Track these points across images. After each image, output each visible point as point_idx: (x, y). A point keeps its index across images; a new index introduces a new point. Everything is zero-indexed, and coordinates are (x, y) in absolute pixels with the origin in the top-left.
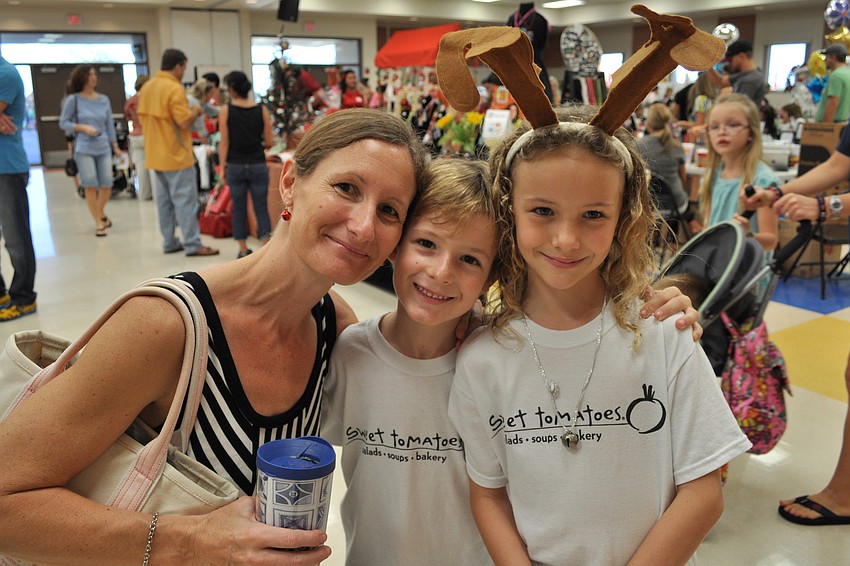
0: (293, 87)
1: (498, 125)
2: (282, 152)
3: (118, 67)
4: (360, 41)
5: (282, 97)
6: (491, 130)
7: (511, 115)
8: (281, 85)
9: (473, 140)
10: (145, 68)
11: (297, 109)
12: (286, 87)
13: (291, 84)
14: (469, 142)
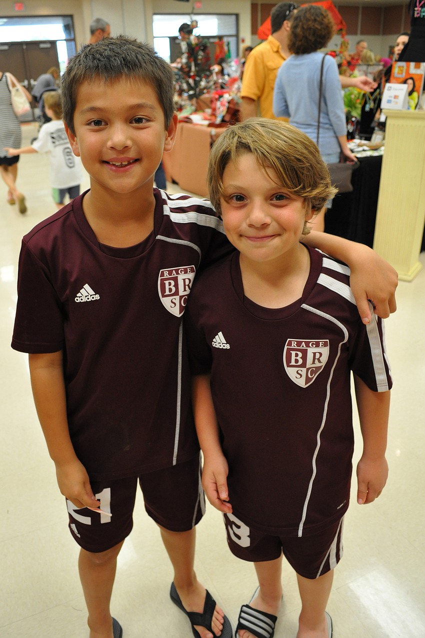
0: (201, 59)
1: (396, 97)
2: (191, 114)
3: (53, 43)
4: (237, 16)
5: (193, 68)
6: (389, 101)
7: (408, 87)
8: (192, 59)
9: (359, 106)
10: (73, 43)
11: (204, 80)
12: (196, 60)
13: (200, 57)
14: (355, 108)
